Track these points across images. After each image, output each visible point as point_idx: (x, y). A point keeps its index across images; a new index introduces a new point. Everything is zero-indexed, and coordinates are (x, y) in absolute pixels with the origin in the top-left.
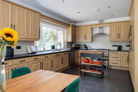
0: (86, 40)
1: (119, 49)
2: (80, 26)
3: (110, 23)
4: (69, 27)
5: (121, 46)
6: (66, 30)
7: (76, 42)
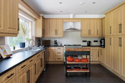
0: (57, 36)
1: (89, 44)
2: (50, 19)
3: (82, 19)
4: (39, 18)
5: (91, 42)
6: (34, 22)
7: (45, 37)
